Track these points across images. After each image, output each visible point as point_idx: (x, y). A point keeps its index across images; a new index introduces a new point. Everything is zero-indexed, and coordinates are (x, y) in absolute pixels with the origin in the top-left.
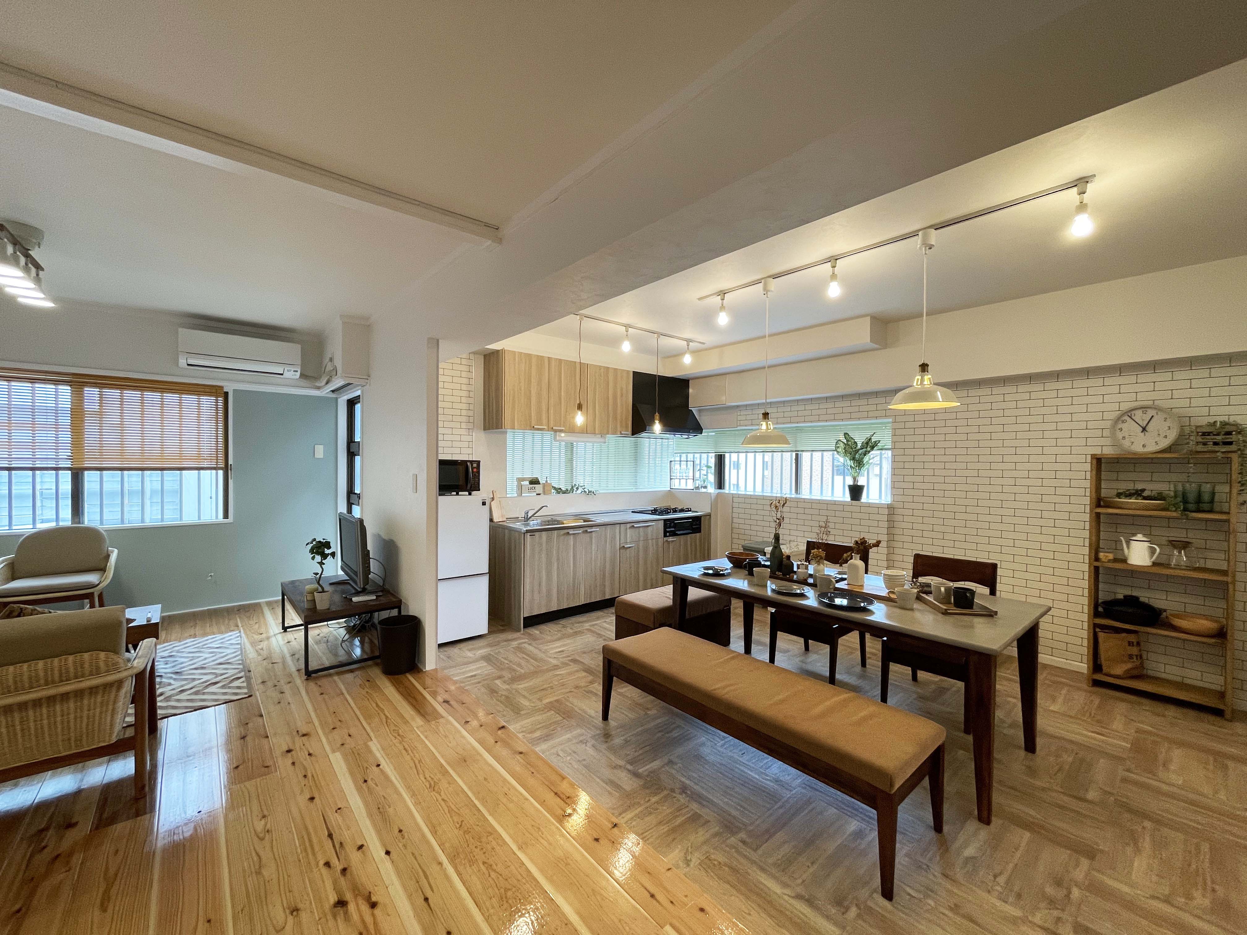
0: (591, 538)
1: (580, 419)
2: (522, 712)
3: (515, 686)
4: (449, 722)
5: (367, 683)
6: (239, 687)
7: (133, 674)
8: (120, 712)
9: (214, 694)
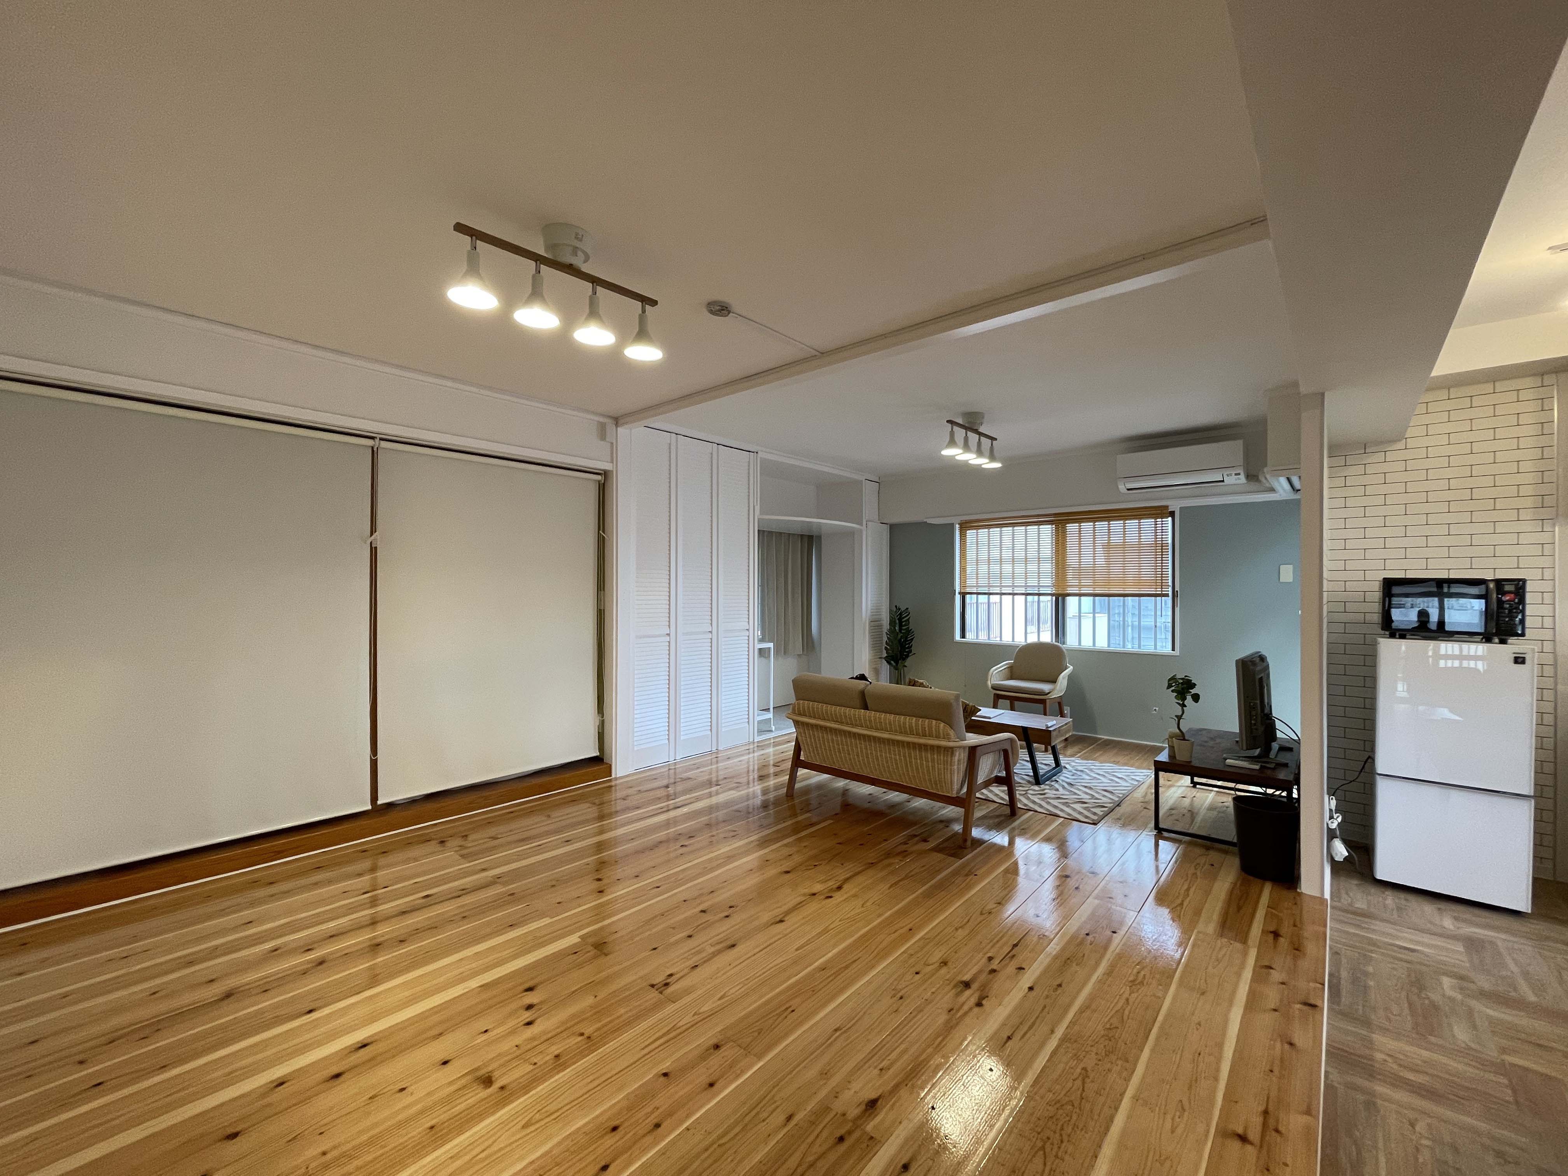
4: (1244, 954)
5: (1207, 866)
6: (1095, 814)
7: (960, 747)
8: (956, 774)
9: (1074, 810)
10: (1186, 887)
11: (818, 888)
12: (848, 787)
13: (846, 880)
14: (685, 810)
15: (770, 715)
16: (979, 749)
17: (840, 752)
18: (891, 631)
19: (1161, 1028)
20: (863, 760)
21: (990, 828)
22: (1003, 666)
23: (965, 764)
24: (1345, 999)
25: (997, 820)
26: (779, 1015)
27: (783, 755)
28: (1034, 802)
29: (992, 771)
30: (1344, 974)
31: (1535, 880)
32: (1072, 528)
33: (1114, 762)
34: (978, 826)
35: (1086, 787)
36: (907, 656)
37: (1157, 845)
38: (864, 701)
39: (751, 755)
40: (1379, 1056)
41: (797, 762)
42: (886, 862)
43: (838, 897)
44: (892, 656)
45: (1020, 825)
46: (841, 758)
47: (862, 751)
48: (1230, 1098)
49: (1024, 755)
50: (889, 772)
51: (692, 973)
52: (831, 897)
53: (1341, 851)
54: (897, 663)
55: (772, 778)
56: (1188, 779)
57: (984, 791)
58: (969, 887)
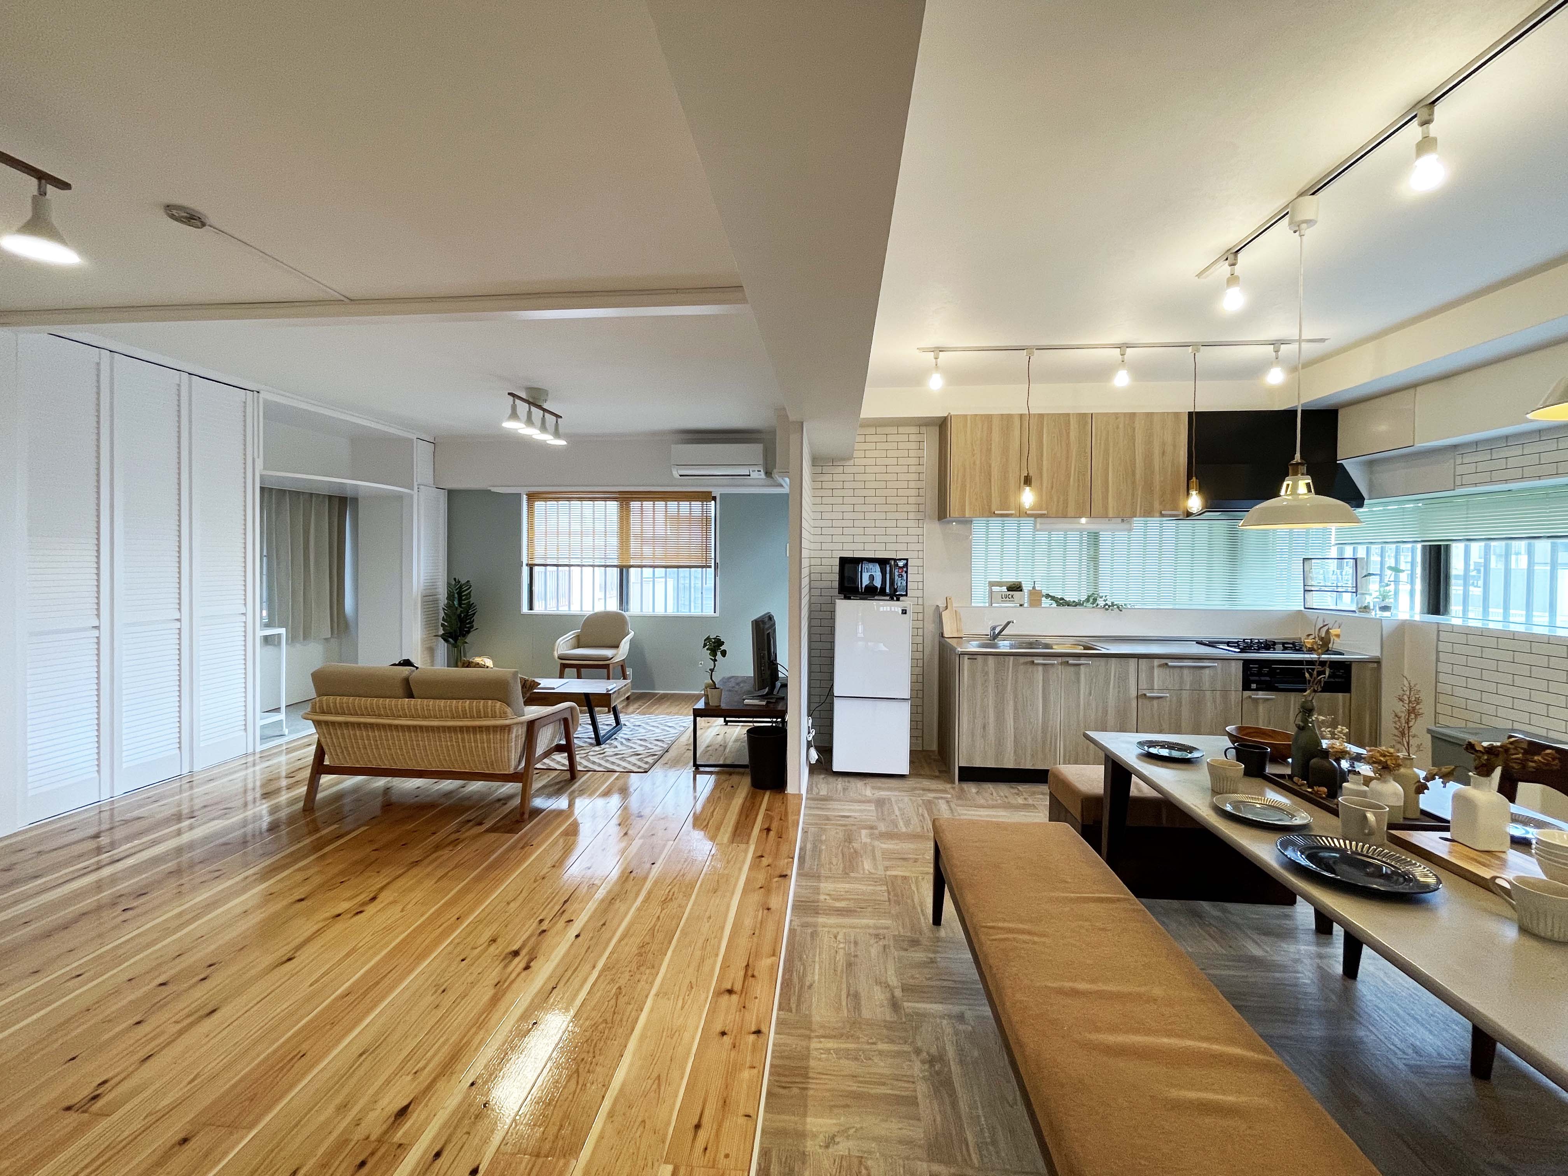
0: (1078, 674)
1: (1028, 498)
2: (852, 875)
3: (876, 843)
4: (746, 851)
5: (729, 788)
6: (647, 763)
7: (517, 724)
8: (513, 751)
9: (629, 762)
10: (711, 810)
11: (344, 906)
12: (390, 785)
13: (382, 889)
14: (130, 862)
15: (282, 716)
16: (537, 723)
17: (377, 748)
18: (449, 606)
19: (682, 930)
20: (408, 752)
21: (550, 796)
22: (570, 635)
23: (524, 739)
24: (807, 865)
25: (557, 787)
26: (282, 1068)
27: (300, 762)
28: (594, 763)
29: (552, 740)
30: (809, 846)
31: (912, 752)
32: (635, 505)
33: (668, 714)
34: (538, 796)
35: (641, 740)
36: (468, 632)
37: (695, 779)
38: (408, 689)
39: (251, 770)
40: (822, 897)
41: (319, 767)
42: (435, 855)
43: (371, 909)
44: (450, 633)
45: (580, 786)
46: (380, 755)
47: (406, 744)
48: (725, 967)
49: (584, 719)
50: (440, 760)
51: (143, 1067)
52: (361, 912)
53: (814, 755)
54: (456, 640)
55: (284, 793)
56: (722, 719)
57: (546, 761)
58: (525, 858)
